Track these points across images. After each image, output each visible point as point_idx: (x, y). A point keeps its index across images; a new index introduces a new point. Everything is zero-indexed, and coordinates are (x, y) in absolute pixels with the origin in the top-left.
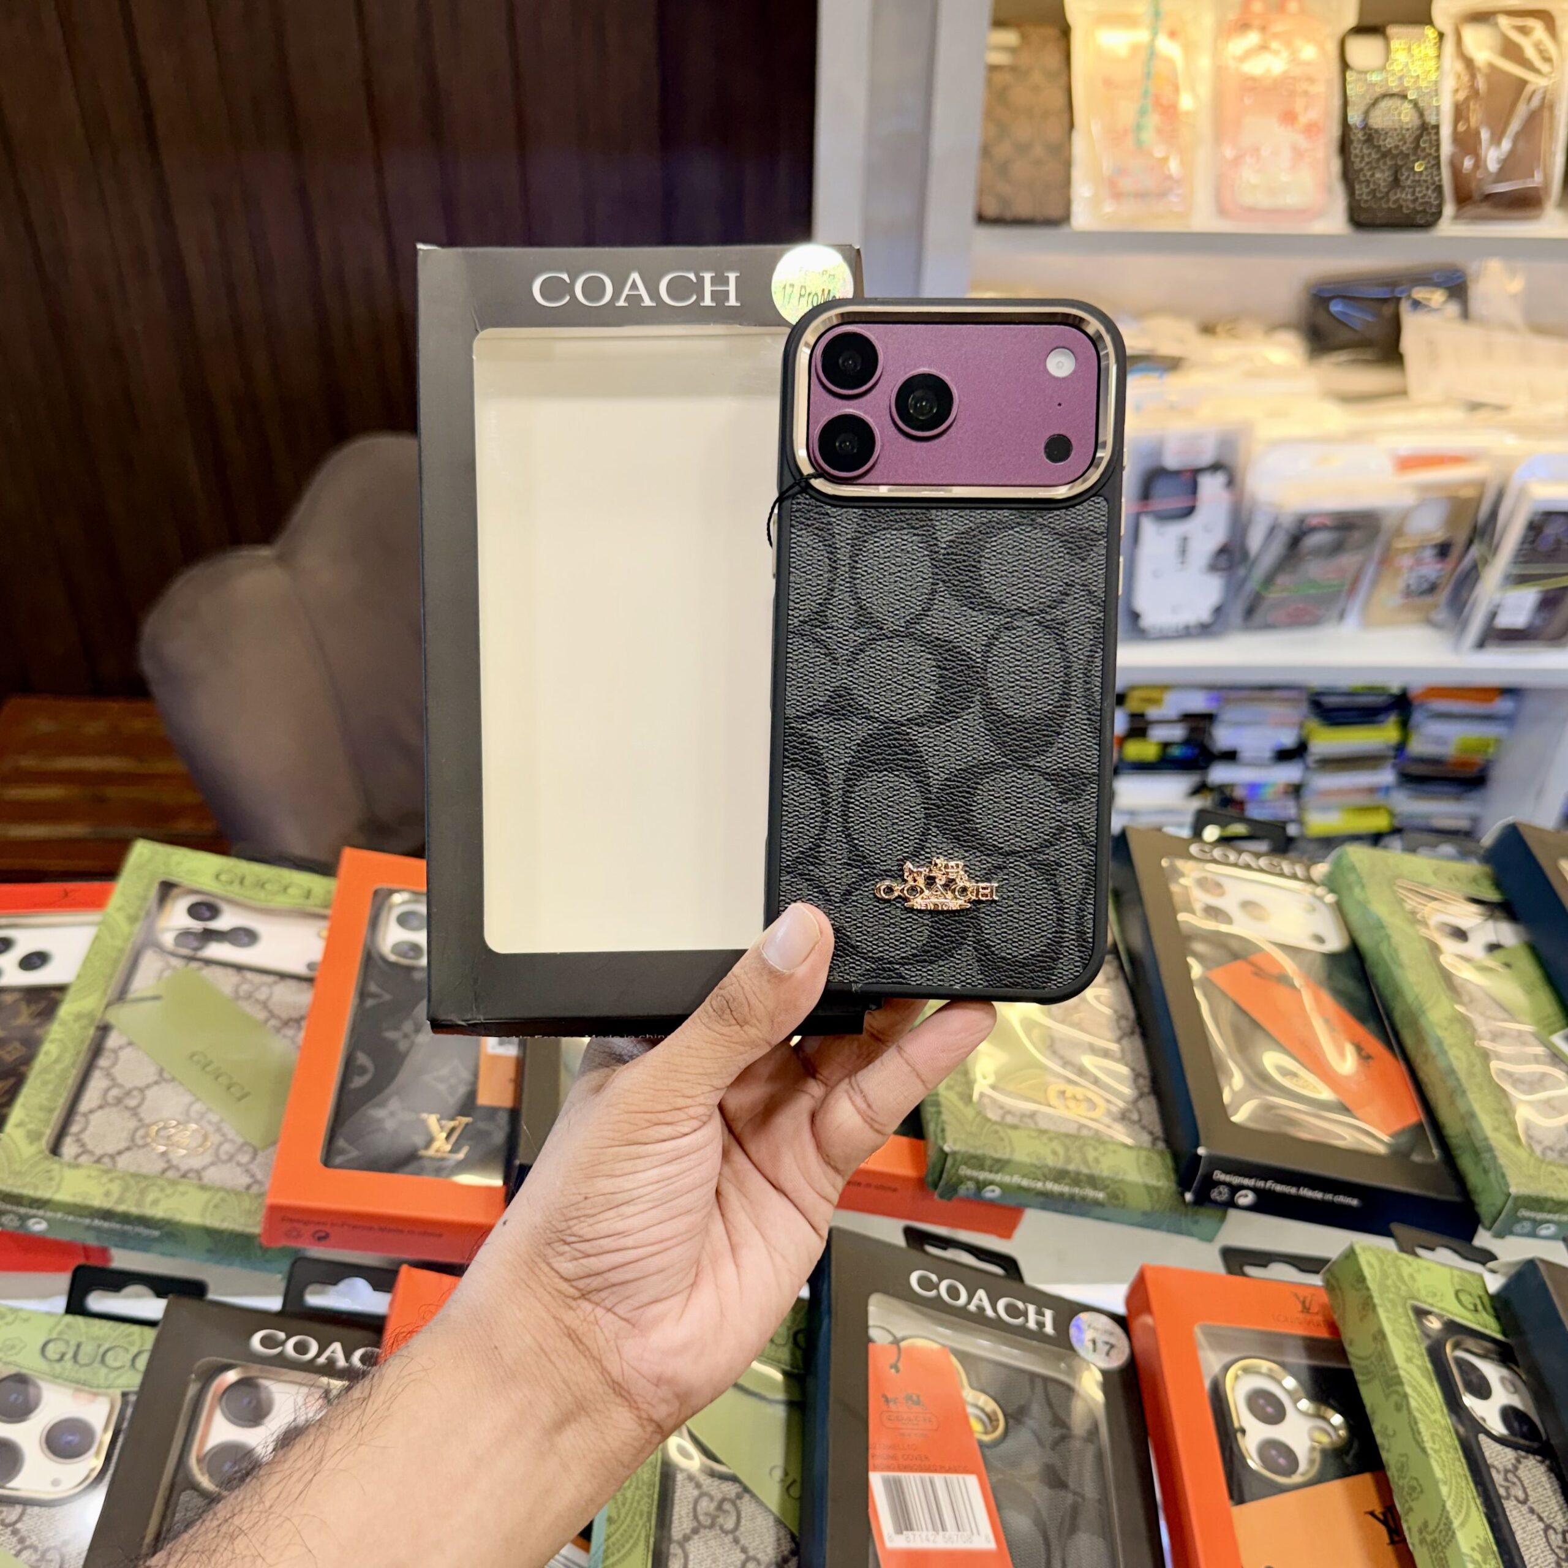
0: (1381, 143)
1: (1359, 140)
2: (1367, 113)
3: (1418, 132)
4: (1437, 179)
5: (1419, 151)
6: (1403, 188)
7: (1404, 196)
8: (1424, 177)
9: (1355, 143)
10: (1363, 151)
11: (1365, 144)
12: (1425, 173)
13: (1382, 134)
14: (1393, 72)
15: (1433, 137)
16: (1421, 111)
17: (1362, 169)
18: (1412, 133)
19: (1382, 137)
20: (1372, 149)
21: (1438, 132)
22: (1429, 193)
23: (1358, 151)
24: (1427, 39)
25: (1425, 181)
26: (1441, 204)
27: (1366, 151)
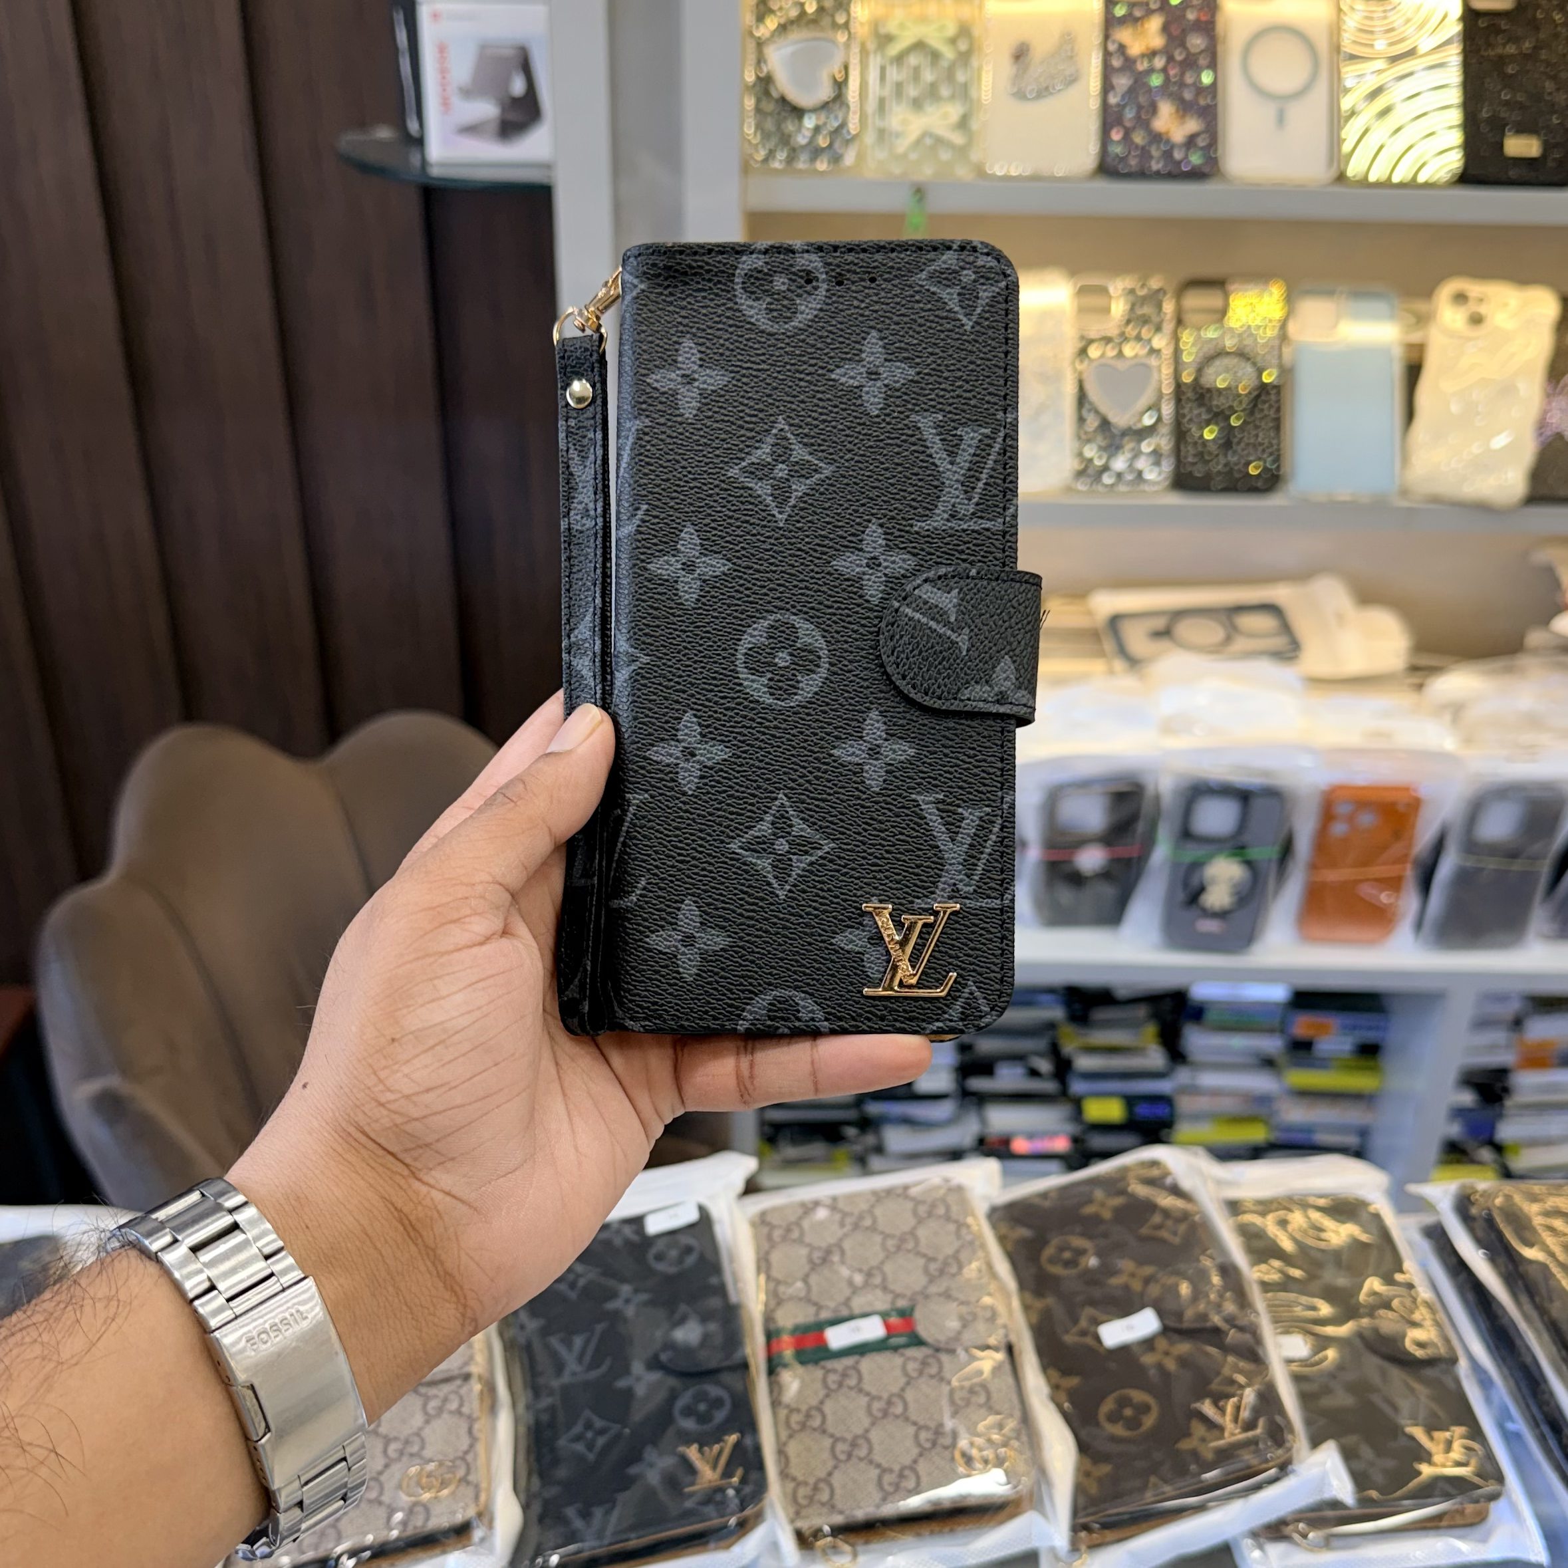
0: (1215, 403)
1: (1188, 399)
2: (1200, 371)
3: (1255, 393)
4: (1274, 442)
5: (1256, 411)
6: (1235, 452)
7: (1235, 459)
8: (1260, 440)
9: (1183, 402)
10: (1193, 411)
11: (1195, 405)
12: (1261, 435)
13: (1215, 394)
14: (1231, 330)
15: (1273, 397)
16: (1260, 372)
17: (1189, 430)
18: (1250, 393)
19: (1215, 396)
20: (1203, 410)
21: (1278, 393)
22: (1265, 456)
23: (1186, 411)
24: (1271, 294)
25: (1261, 444)
26: (1278, 468)
27: (1196, 412)
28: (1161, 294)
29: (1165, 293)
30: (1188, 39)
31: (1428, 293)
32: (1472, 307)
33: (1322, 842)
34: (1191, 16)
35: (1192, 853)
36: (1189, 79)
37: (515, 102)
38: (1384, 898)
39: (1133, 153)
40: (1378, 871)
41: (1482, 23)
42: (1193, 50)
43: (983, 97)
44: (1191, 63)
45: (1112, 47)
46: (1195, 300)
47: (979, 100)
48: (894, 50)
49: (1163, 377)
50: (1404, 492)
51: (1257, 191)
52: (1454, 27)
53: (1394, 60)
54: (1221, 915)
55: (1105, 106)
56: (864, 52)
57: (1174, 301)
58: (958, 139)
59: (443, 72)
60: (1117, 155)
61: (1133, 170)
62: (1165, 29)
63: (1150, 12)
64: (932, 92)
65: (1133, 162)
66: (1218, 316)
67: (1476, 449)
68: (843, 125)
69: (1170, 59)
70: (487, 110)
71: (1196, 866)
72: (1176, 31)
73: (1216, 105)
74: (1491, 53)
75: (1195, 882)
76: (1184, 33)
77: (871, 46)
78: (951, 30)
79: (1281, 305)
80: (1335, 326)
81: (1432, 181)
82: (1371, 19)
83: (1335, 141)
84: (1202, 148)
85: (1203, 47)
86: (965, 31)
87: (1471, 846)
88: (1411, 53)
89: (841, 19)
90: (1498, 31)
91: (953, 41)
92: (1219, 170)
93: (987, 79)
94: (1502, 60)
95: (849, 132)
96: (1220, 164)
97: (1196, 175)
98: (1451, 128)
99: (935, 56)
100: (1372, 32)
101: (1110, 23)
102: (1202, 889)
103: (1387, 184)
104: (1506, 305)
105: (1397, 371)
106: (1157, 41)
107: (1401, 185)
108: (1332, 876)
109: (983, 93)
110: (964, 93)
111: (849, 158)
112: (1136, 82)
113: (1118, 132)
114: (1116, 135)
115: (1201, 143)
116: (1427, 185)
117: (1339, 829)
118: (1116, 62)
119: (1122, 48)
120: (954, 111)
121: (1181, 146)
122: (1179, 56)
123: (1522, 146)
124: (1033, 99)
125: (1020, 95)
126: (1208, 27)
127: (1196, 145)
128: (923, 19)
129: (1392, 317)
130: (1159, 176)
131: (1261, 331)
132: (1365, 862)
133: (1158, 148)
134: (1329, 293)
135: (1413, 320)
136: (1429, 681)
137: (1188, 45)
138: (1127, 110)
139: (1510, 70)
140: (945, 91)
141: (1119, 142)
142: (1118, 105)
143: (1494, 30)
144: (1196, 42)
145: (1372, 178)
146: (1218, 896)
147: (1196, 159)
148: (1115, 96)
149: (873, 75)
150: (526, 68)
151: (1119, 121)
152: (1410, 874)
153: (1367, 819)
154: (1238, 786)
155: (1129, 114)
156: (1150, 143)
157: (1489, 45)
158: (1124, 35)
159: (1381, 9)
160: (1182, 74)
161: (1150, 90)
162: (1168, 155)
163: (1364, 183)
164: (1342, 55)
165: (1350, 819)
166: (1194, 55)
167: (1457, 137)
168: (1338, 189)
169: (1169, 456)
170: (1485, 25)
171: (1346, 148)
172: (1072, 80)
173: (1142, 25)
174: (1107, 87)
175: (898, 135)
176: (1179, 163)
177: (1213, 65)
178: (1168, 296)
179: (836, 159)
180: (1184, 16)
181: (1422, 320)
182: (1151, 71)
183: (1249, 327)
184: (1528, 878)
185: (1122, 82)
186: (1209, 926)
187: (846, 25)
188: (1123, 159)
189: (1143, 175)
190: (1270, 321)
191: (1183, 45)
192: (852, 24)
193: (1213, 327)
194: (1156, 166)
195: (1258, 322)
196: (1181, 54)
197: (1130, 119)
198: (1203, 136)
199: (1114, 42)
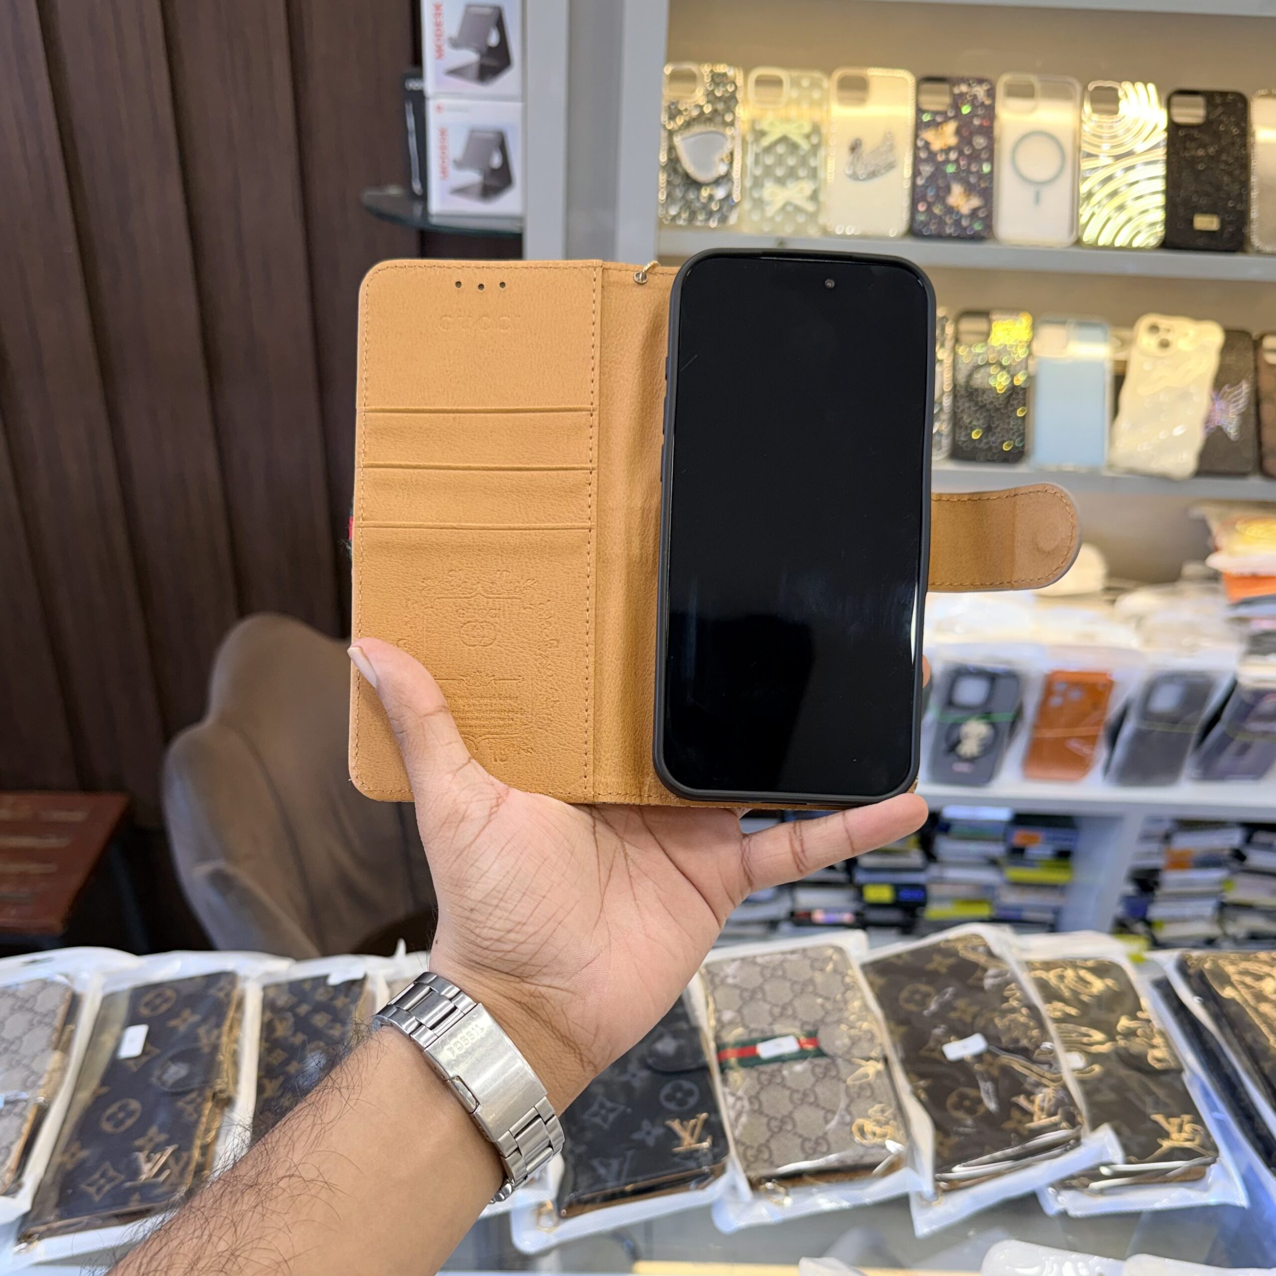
0: (979, 399)
1: (962, 395)
2: (970, 376)
3: (1009, 392)
4: (1021, 428)
5: (1009, 405)
6: (993, 434)
7: (993, 439)
8: (1011, 426)
9: (958, 398)
10: (964, 404)
11: (967, 399)
12: (1012, 423)
13: (980, 392)
14: (993, 347)
15: (1021, 396)
16: (1012, 377)
17: (962, 418)
18: (1005, 393)
19: (980, 394)
20: (972, 403)
21: (1025, 394)
22: (1015, 437)
23: (960, 404)
24: (1021, 323)
25: (1012, 429)
26: (1023, 446)
27: (967, 405)
28: (945, 320)
29: (947, 320)
30: (974, 138)
31: (1130, 323)
32: (1162, 335)
33: (1043, 708)
34: (977, 122)
35: (953, 716)
36: (974, 168)
37: (494, 172)
38: (1086, 750)
39: (933, 221)
40: (1082, 730)
41: (1181, 133)
42: (978, 147)
43: (828, 178)
44: (975, 157)
45: (920, 144)
46: (967, 325)
47: (826, 180)
48: (766, 142)
49: (945, 379)
50: (1111, 466)
51: (1020, 250)
52: (1161, 136)
53: (1118, 158)
54: (971, 760)
55: (914, 185)
56: (744, 142)
57: (953, 326)
58: (810, 207)
59: (443, 148)
60: (922, 222)
61: (934, 232)
62: (958, 132)
63: (947, 119)
64: (792, 174)
65: (933, 227)
66: (982, 338)
67: (1162, 435)
68: (729, 196)
69: (961, 153)
70: (472, 177)
71: (957, 725)
72: (965, 133)
73: (992, 188)
74: (1187, 155)
75: (954, 737)
76: (972, 134)
77: (750, 138)
78: (807, 129)
79: (1028, 331)
80: (1065, 347)
81: (1142, 245)
82: (1101, 127)
83: (1075, 216)
84: (982, 219)
85: (984, 145)
86: (816, 129)
87: (1146, 715)
88: (1130, 154)
89: (728, 118)
90: (1193, 139)
91: (808, 137)
92: (993, 234)
93: (831, 164)
94: (1194, 160)
95: (733, 201)
96: (994, 229)
97: (976, 238)
98: (1158, 208)
99: (794, 147)
100: (1100, 137)
101: (919, 126)
102: (958, 742)
103: (1111, 248)
104: (1186, 335)
105: (1108, 379)
106: (952, 141)
107: (1121, 249)
108: (1049, 734)
109: (828, 175)
110: (814, 174)
111: (733, 219)
112: (936, 169)
113: (923, 206)
114: (922, 207)
115: (981, 214)
116: (1139, 249)
117: (1056, 701)
118: (923, 155)
119: (927, 145)
120: (807, 187)
121: (967, 216)
122: (967, 151)
123: (1205, 222)
124: (864, 180)
125: (854, 177)
126: (988, 131)
127: (977, 216)
128: (787, 120)
129: (1105, 341)
130: (950, 238)
131: (1014, 349)
132: (1073, 723)
133: (951, 218)
134: (1063, 323)
135: (1119, 343)
136: (1120, 598)
137: (974, 143)
138: (929, 190)
139: (1200, 167)
140: (802, 173)
141: (923, 212)
142: (923, 186)
143: (1189, 138)
144: (980, 142)
145: (1101, 243)
146: (969, 747)
147: (978, 227)
148: (921, 180)
149: (750, 159)
150: (502, 147)
151: (924, 198)
152: (1102, 733)
153: (1075, 695)
154: (988, 670)
155: (931, 194)
156: (945, 214)
157: (1185, 149)
158: (928, 135)
159: (1111, 121)
160: (969, 164)
161: (945, 175)
162: (957, 223)
163: (1094, 246)
164: (1082, 154)
165: (1064, 695)
166: (978, 150)
167: (1160, 215)
168: (1076, 250)
169: (948, 435)
170: (1182, 134)
171: (1083, 220)
172: (891, 166)
173: (942, 128)
174: (916, 173)
175: (768, 204)
176: (965, 229)
177: (991, 159)
178: (950, 322)
179: (723, 219)
180: (971, 122)
181: (1125, 343)
182: (947, 161)
183: (1005, 346)
184: (1185, 737)
185: (927, 169)
186: (962, 768)
187: (732, 124)
188: (926, 224)
189: (940, 237)
190: (1020, 342)
191: (970, 143)
192: (736, 122)
193: (980, 345)
194: (949, 230)
195: (1012, 342)
196: (968, 150)
197: (932, 197)
198: (983, 210)
199: (922, 139)
